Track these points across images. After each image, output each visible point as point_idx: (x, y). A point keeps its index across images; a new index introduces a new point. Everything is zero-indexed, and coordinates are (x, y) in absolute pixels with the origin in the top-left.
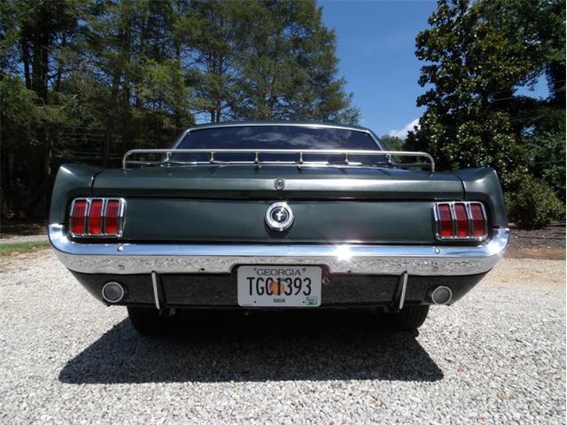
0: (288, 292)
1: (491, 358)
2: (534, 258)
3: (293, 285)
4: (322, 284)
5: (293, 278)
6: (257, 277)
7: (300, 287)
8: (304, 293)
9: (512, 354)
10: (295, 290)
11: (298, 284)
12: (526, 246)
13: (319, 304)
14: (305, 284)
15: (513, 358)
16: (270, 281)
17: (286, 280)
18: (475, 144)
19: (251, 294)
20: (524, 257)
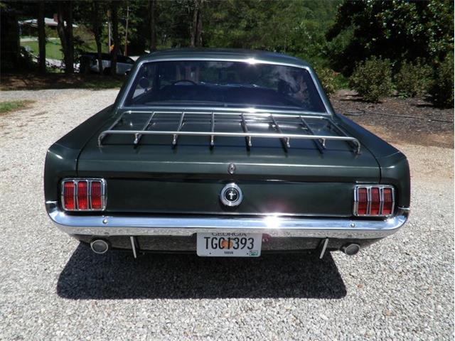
0: (236, 247)
1: (384, 273)
2: (439, 146)
3: (240, 243)
4: (262, 242)
5: (240, 238)
6: (212, 237)
7: (245, 244)
8: (248, 248)
9: (400, 269)
10: (241, 246)
11: (244, 241)
12: (436, 132)
13: (259, 255)
14: (248, 242)
15: (400, 273)
16: (222, 240)
17: (234, 239)
18: (409, 11)
19: (207, 248)
20: (431, 145)
